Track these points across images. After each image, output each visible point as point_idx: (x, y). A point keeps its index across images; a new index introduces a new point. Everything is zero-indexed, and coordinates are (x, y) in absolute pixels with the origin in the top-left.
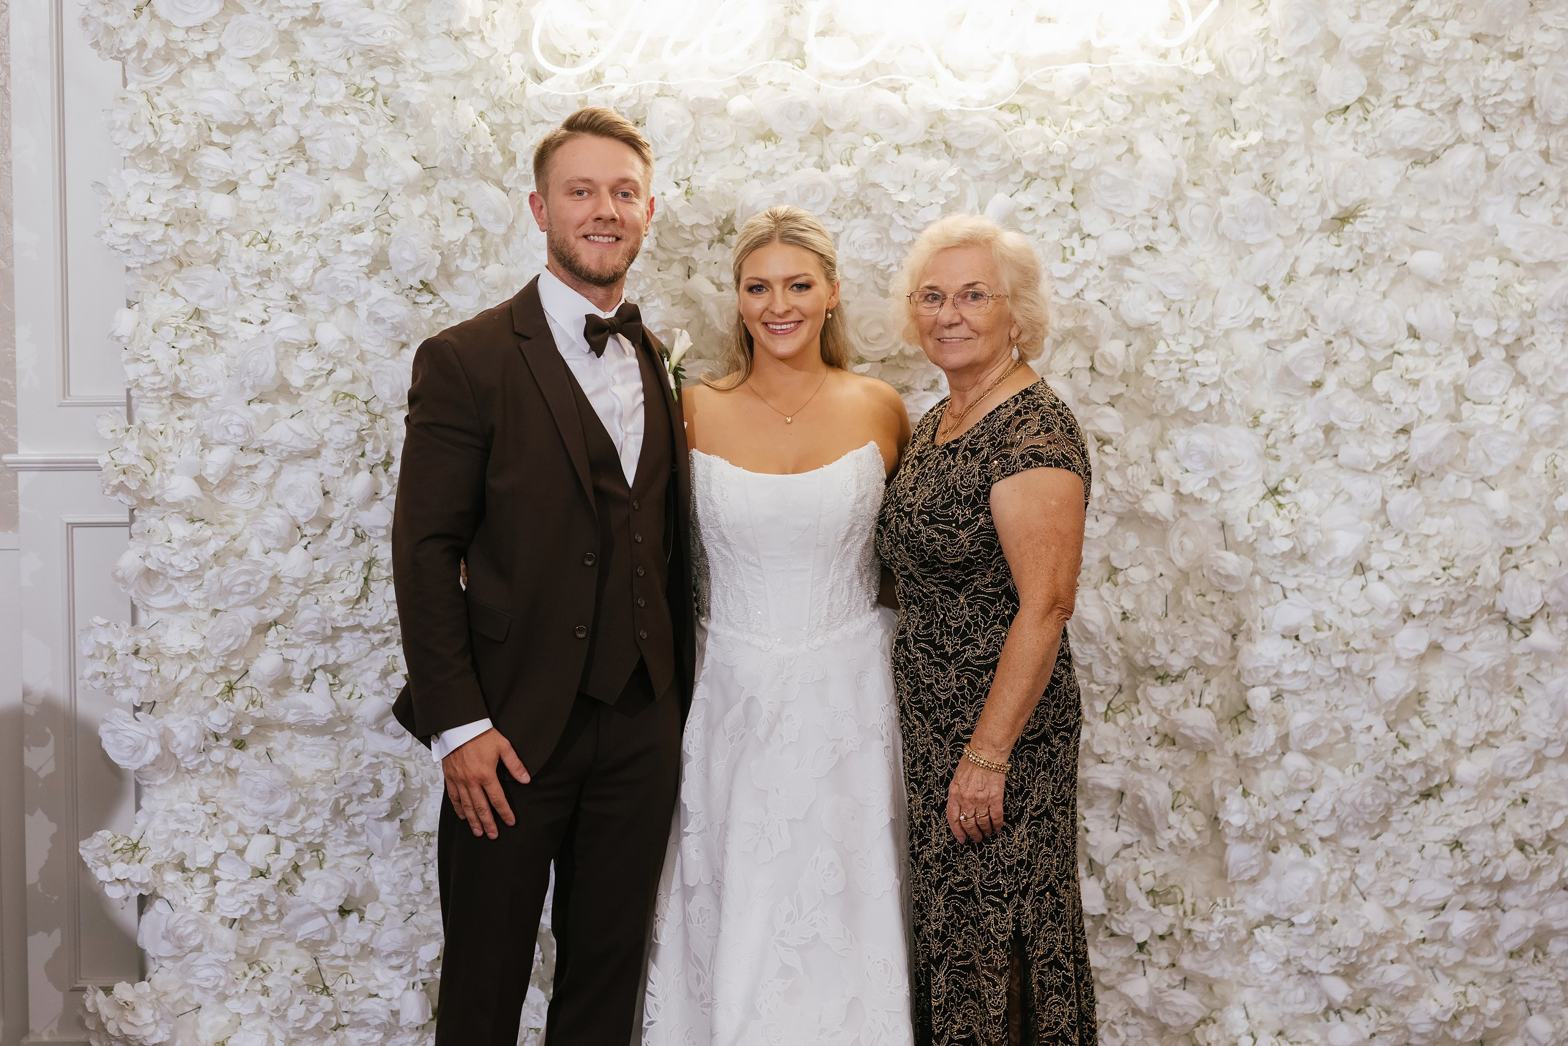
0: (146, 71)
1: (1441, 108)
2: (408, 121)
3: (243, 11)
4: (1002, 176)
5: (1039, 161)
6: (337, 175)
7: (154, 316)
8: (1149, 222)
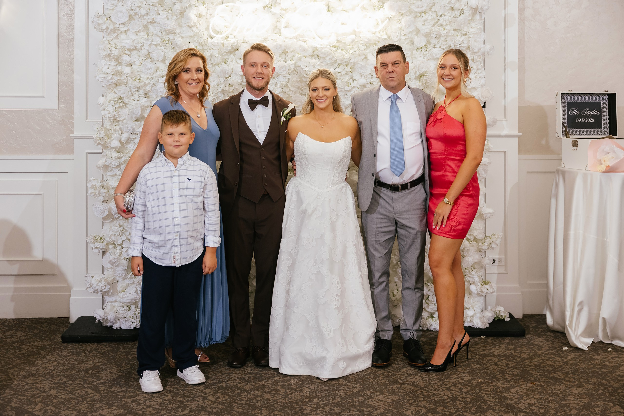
0: (109, 35)
1: (446, 48)
2: (177, 48)
3: (134, 20)
4: (332, 64)
5: (342, 60)
6: (158, 62)
7: (109, 99)
8: (371, 76)
